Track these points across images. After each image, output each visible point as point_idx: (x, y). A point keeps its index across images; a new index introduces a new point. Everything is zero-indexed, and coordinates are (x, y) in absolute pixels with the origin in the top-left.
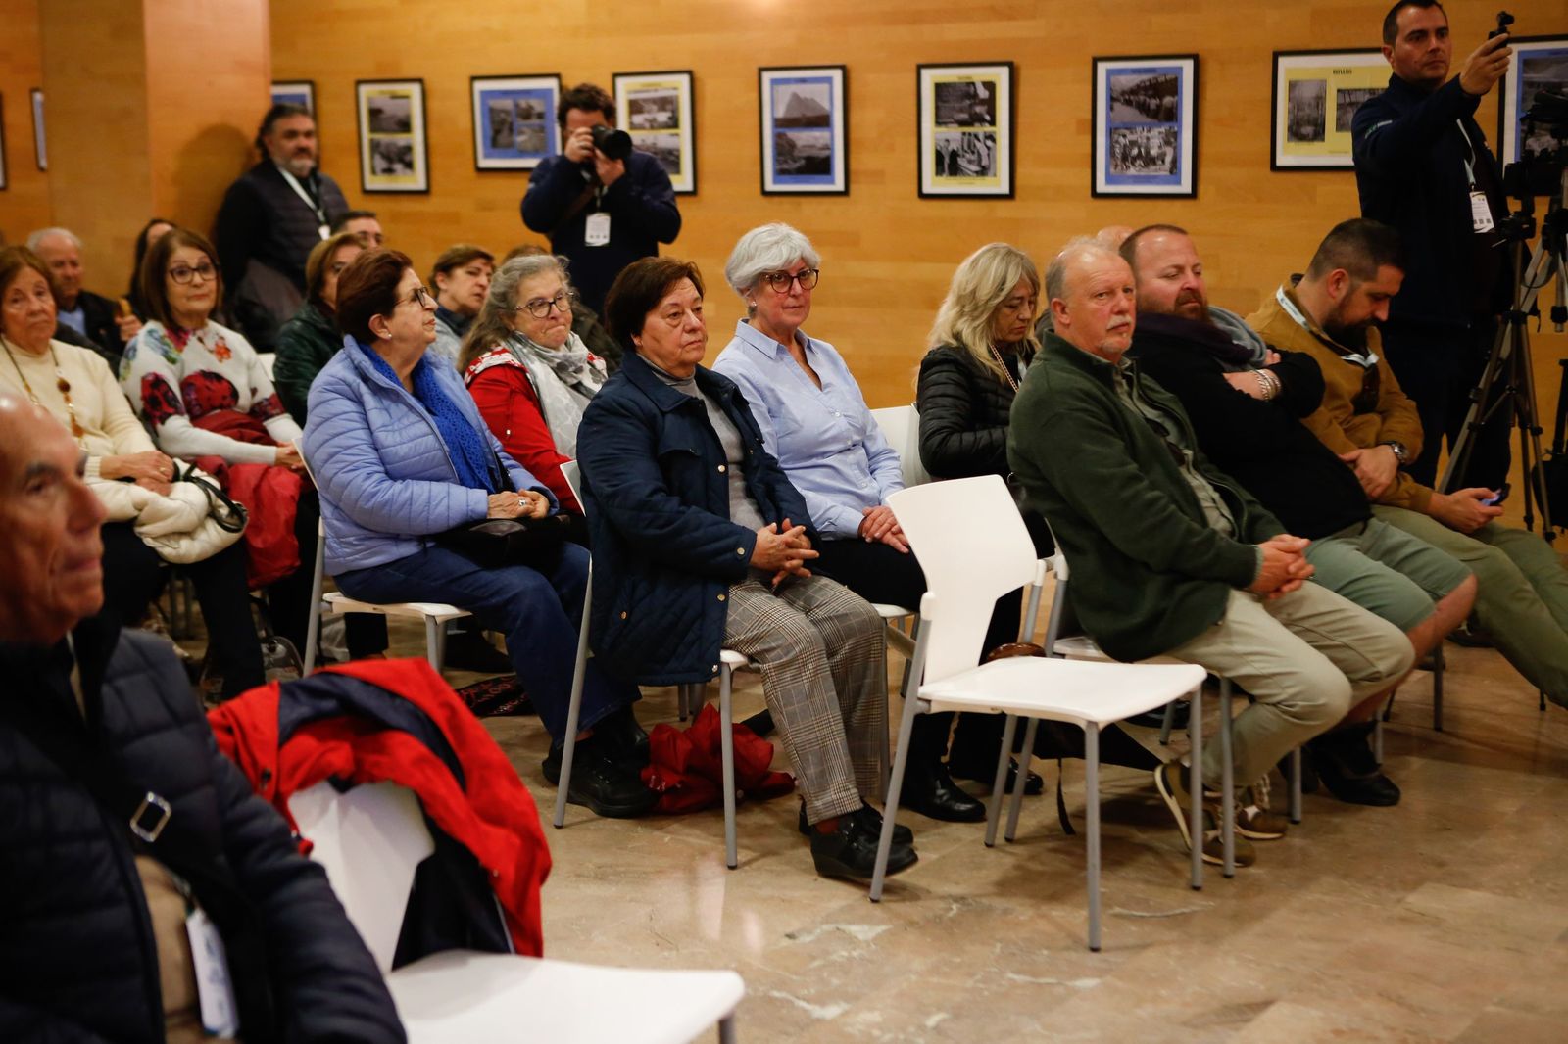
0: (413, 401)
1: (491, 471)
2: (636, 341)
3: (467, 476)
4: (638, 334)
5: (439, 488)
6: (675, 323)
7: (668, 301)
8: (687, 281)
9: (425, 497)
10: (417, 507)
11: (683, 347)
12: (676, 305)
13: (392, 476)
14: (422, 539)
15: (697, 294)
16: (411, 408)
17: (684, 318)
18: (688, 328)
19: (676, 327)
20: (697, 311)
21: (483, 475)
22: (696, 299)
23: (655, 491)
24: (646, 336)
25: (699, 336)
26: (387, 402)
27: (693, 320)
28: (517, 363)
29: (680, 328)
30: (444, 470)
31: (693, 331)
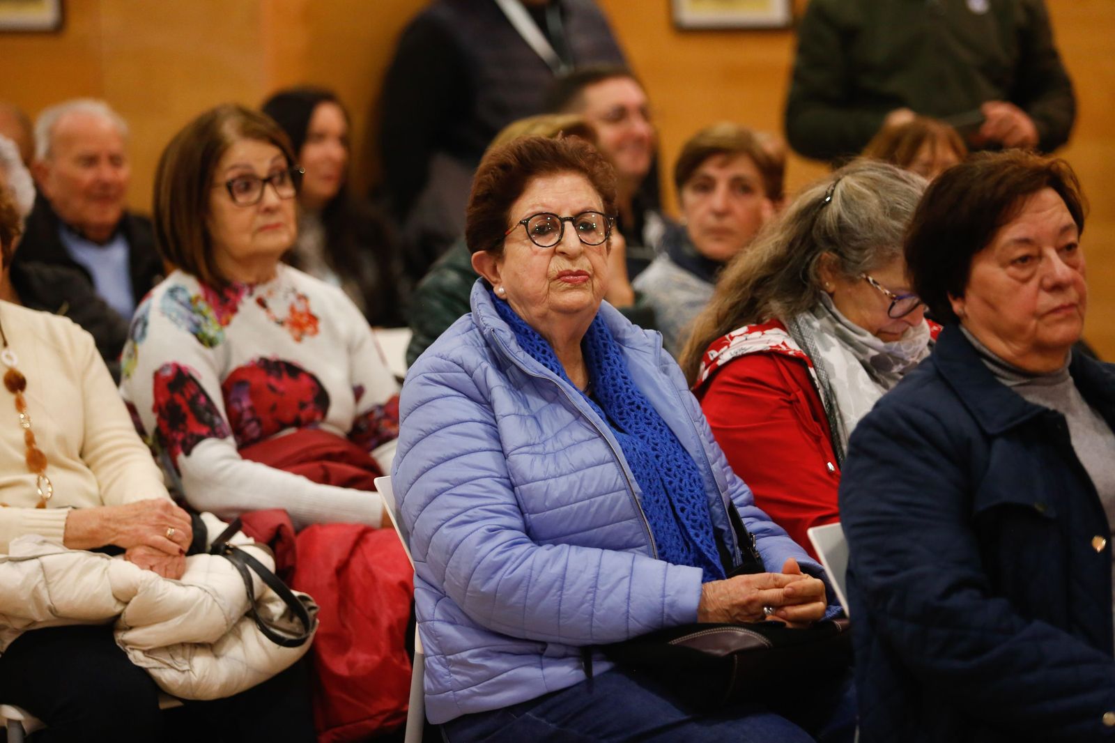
0: (582, 403)
1: (718, 534)
2: (957, 307)
3: (672, 542)
4: (961, 295)
5: (615, 562)
6: (1024, 274)
7: (1011, 234)
8: (1050, 196)
9: (589, 575)
10: (573, 592)
11: (1040, 316)
12: (1025, 241)
13: (534, 535)
14: (585, 653)
15: (1067, 218)
16: (578, 415)
17: (1042, 266)
18: (1048, 282)
19: (1025, 281)
20: (1067, 250)
21: (703, 540)
22: (1065, 230)
23: (957, 587)
24: (972, 296)
25: (1072, 296)
26: (536, 403)
27: (1059, 268)
28: (793, 347)
29: (1033, 283)
30: (630, 527)
31: (1058, 288)
